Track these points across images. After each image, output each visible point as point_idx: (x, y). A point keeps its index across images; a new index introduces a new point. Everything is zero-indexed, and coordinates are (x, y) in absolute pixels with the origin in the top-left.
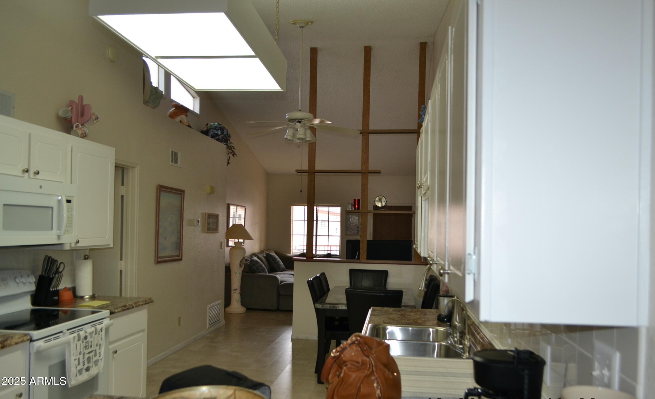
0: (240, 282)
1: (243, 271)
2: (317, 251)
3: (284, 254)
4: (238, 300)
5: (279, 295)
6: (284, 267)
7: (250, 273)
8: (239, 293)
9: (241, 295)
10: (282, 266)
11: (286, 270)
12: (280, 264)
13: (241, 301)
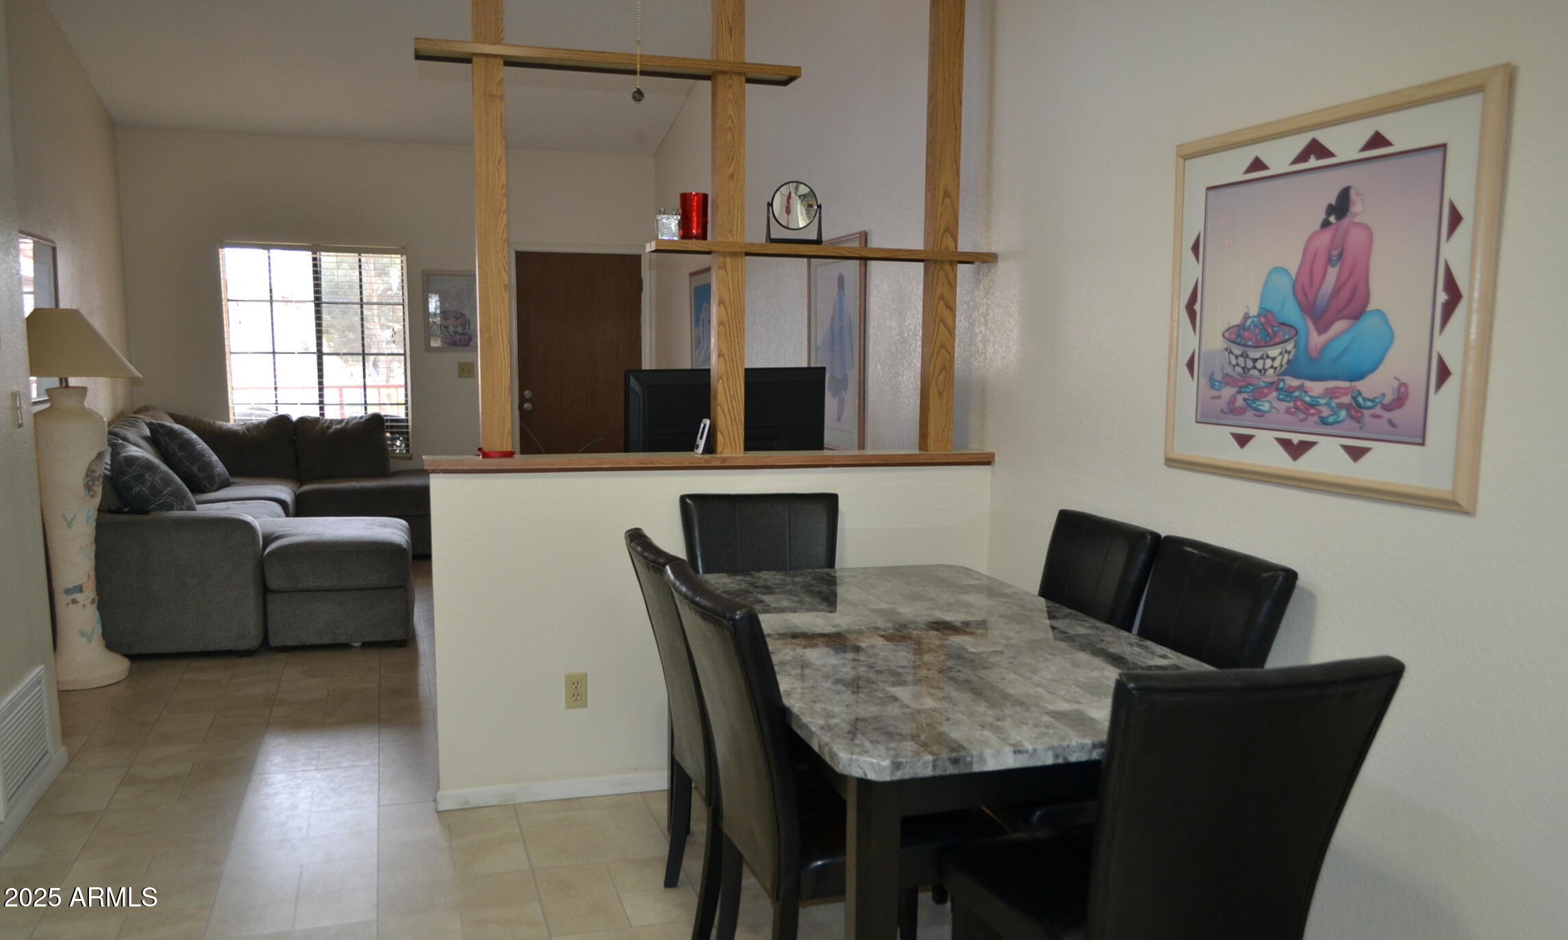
0: (93, 557)
1: (100, 510)
2: (326, 408)
3: (209, 424)
4: (93, 631)
5: (265, 591)
6: (225, 469)
7: (125, 513)
8: (93, 602)
9: (100, 608)
10: (218, 469)
11: (232, 480)
12: (211, 461)
13: (104, 635)
